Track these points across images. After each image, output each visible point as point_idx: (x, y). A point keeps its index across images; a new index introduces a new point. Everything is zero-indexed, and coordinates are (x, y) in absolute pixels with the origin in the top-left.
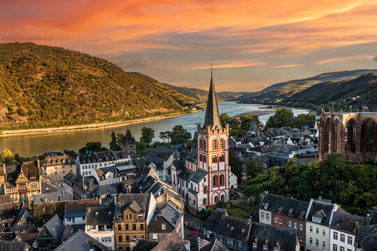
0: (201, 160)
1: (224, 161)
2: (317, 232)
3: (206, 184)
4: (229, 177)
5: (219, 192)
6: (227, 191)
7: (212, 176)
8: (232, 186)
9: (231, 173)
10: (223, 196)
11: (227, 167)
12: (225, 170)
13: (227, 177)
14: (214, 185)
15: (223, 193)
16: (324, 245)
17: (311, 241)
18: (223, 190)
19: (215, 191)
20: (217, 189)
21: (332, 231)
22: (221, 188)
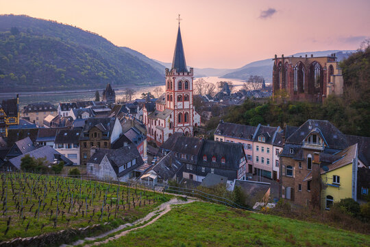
0: (168, 100)
1: (189, 100)
2: (263, 150)
3: (172, 120)
4: (193, 116)
5: (184, 128)
6: (191, 128)
7: (177, 113)
8: (196, 124)
9: (194, 112)
10: (187, 132)
11: (191, 106)
12: (189, 109)
13: (191, 115)
14: (179, 122)
15: (187, 130)
16: (268, 162)
17: (257, 160)
18: (187, 127)
19: (180, 127)
20: (182, 125)
21: (275, 148)
22: (185, 125)
